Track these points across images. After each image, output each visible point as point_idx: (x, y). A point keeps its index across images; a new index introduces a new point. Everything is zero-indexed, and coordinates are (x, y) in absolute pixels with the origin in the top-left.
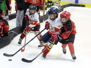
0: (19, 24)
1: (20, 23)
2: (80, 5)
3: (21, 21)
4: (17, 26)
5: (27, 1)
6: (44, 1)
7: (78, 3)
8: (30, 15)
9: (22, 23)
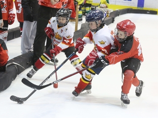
0: (26, 49)
1: (28, 46)
2: (148, 11)
3: (32, 42)
4: (23, 51)
5: (42, 2)
6: (76, 3)
7: (143, 6)
8: (59, 27)
9: (32, 46)
